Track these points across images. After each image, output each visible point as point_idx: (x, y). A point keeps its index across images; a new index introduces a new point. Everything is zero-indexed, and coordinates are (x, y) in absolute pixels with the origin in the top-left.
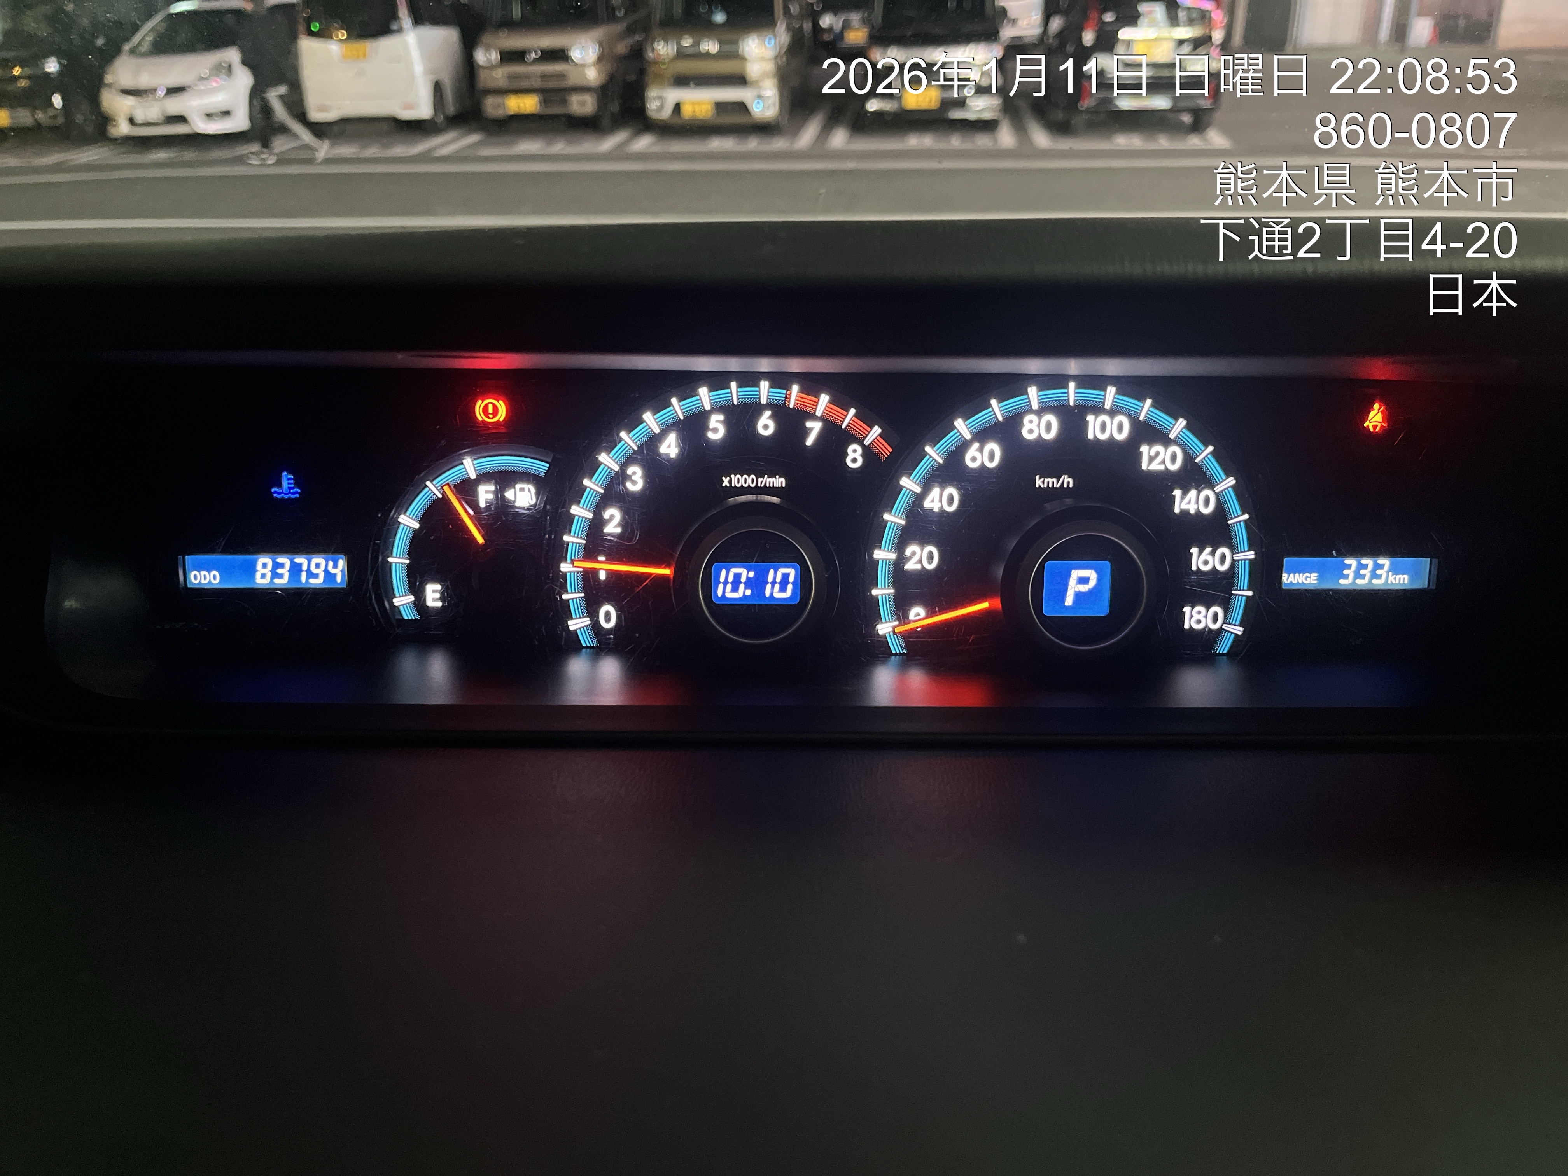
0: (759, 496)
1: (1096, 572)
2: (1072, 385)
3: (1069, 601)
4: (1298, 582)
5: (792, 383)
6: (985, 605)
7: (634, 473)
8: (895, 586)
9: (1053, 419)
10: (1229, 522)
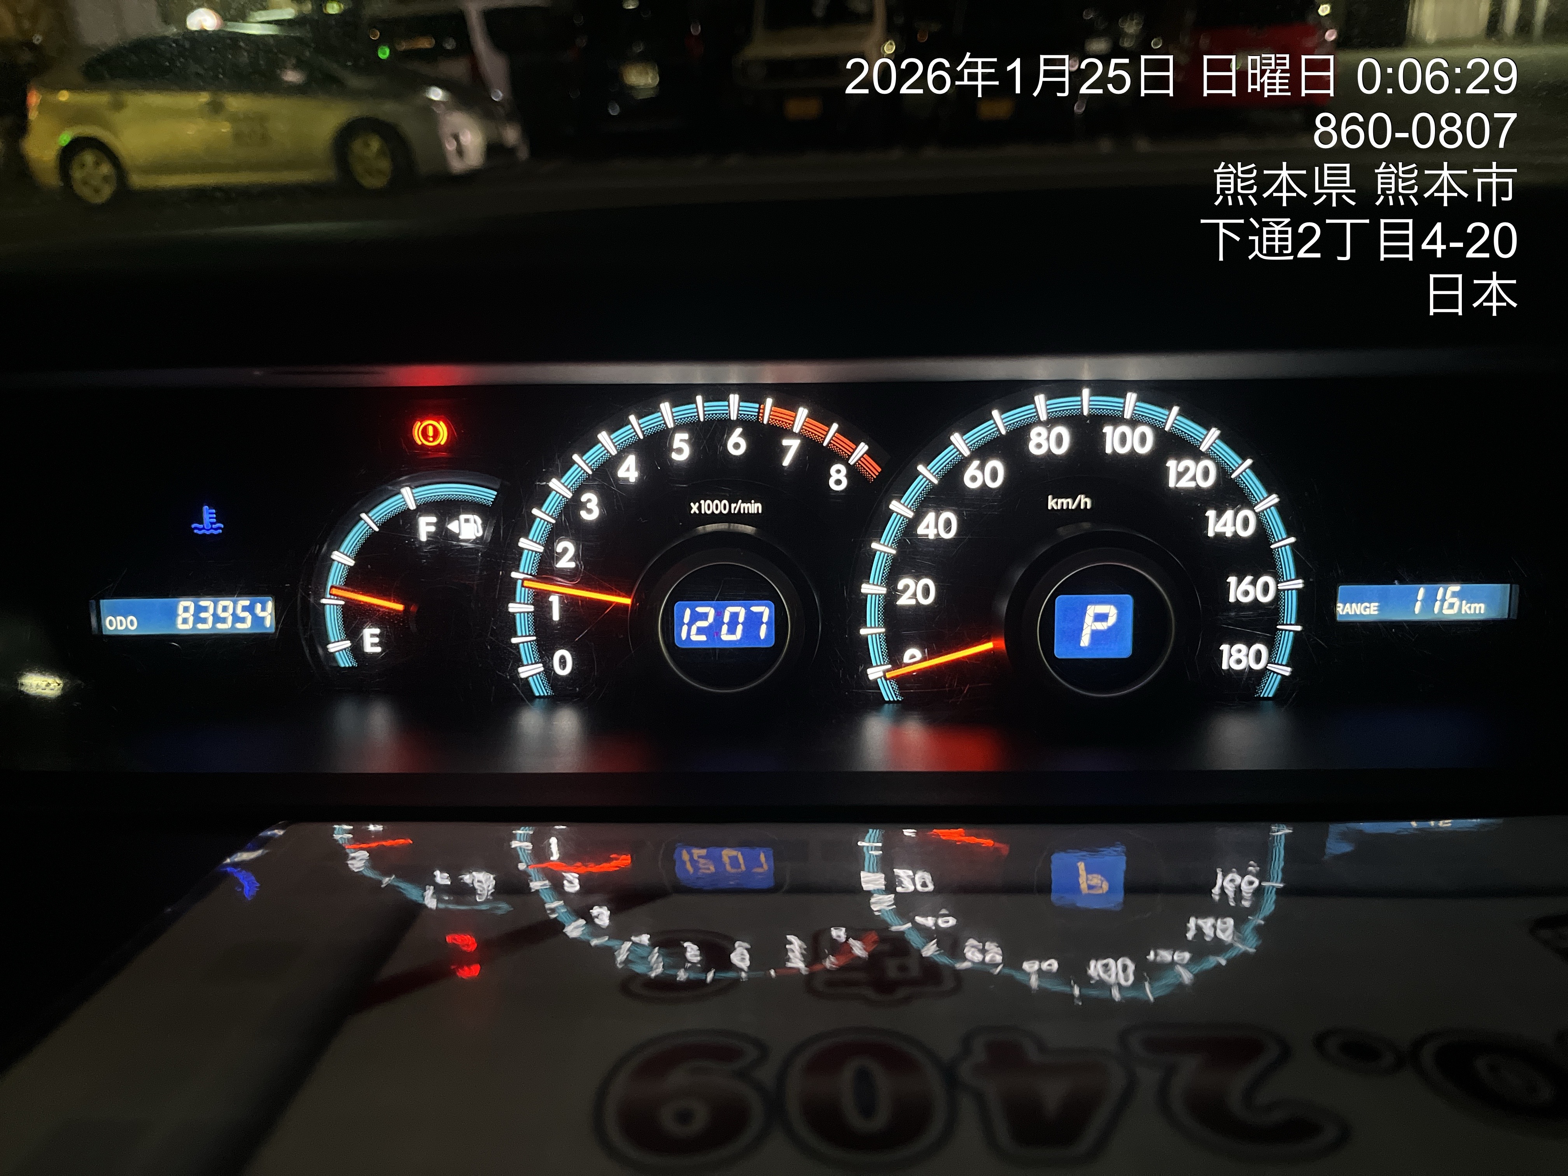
0: (732, 524)
1: (1116, 607)
2: (1086, 392)
3: (1085, 641)
4: (1356, 614)
5: (766, 398)
6: (989, 646)
7: (589, 501)
8: (884, 627)
9: (1064, 432)
10: (1272, 546)
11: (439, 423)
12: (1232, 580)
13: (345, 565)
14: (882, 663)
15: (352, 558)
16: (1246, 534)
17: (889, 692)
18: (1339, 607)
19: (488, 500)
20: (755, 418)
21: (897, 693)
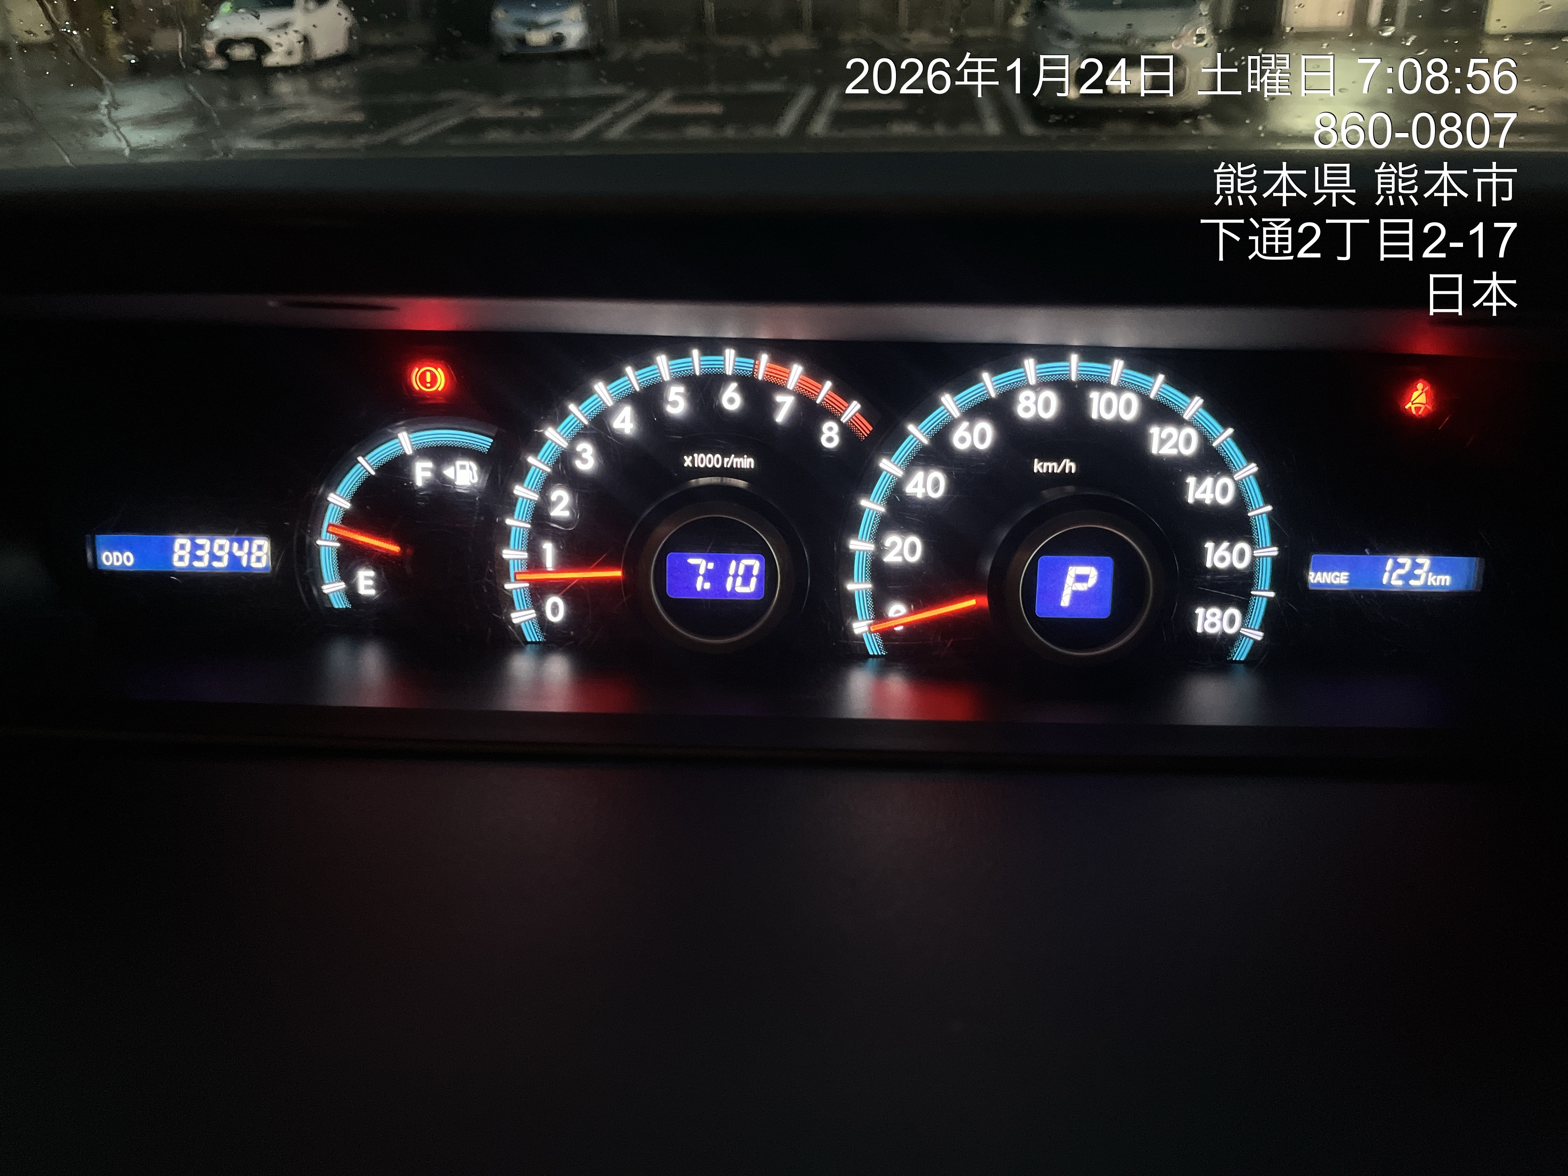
0: (724, 478)
1: (1096, 568)
2: (1074, 358)
3: (1065, 601)
4: (1326, 582)
5: (761, 352)
6: (972, 602)
7: (585, 450)
8: (872, 581)
9: (1052, 396)
10: (1249, 514)
11: (437, 370)
12: (1209, 545)
13: (341, 507)
14: (868, 618)
15: (348, 501)
16: (1225, 501)
17: (874, 646)
18: (1311, 575)
19: (484, 447)
20: (750, 374)
21: (882, 648)
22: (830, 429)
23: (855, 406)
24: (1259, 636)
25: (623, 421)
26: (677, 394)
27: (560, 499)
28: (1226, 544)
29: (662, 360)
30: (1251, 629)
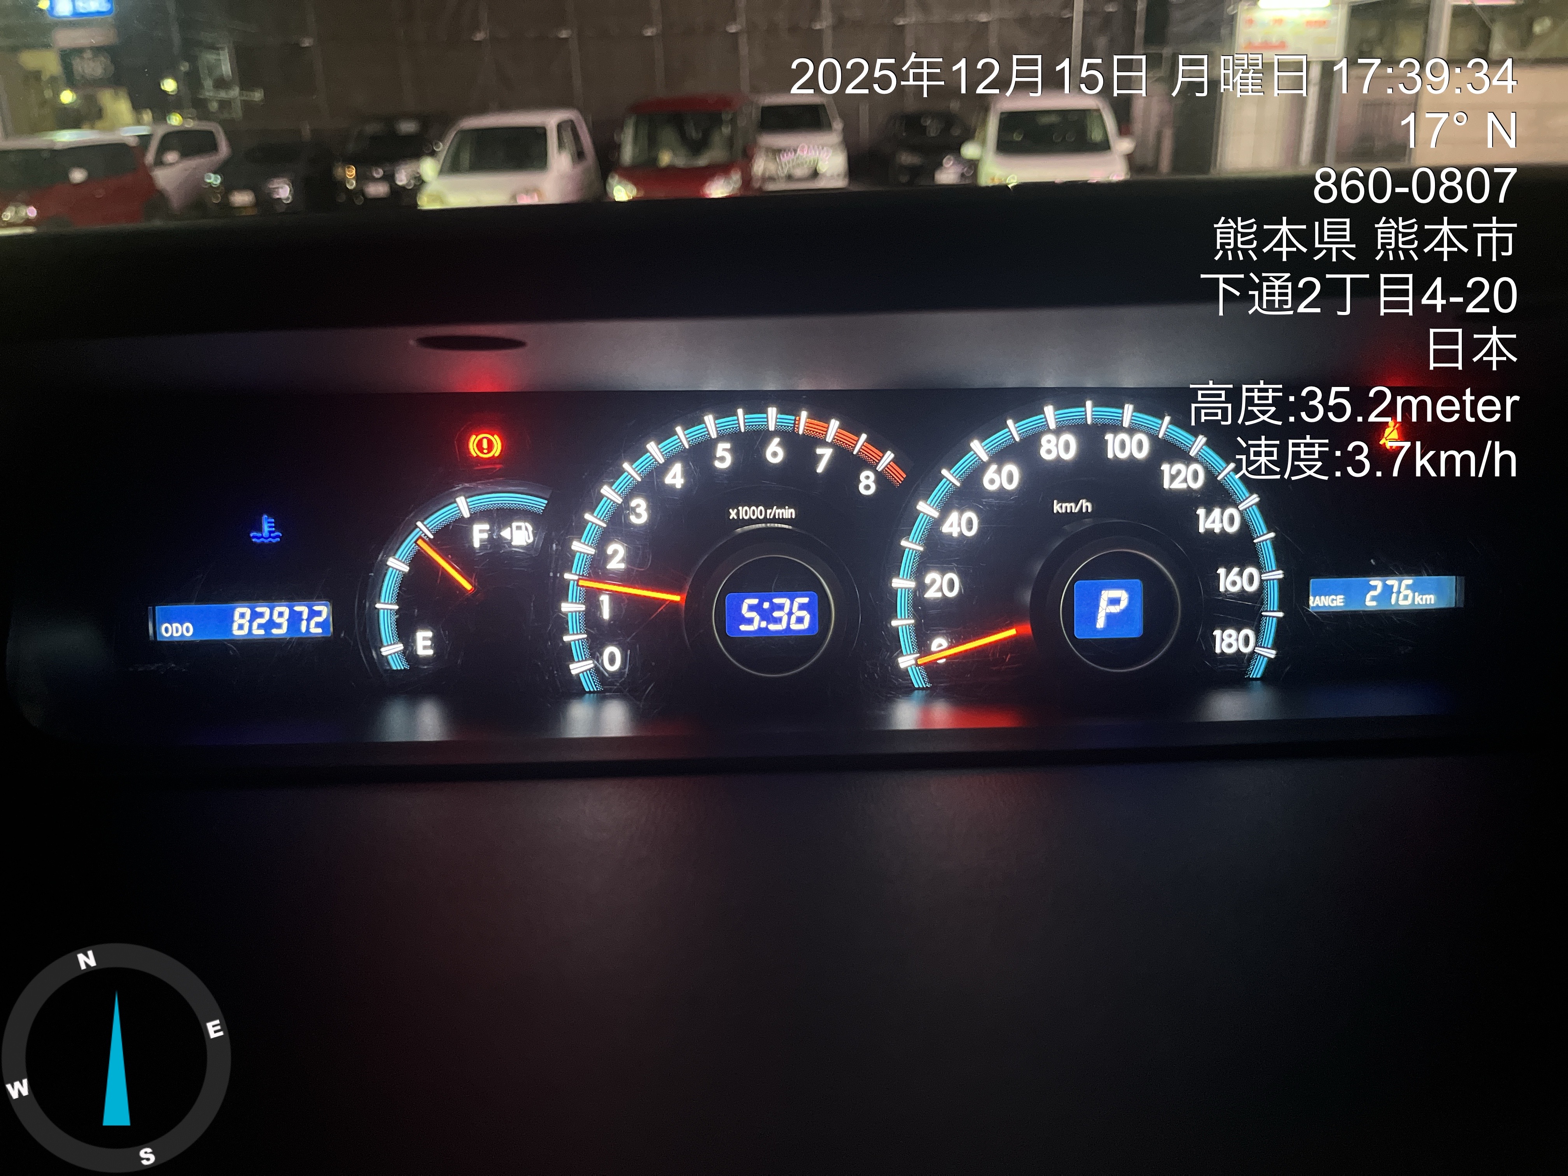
1: (1126, 591)
2: (1089, 402)
3: (1101, 623)
4: (1324, 606)
5: (800, 410)
6: (1012, 632)
7: (638, 506)
8: (914, 617)
9: (1069, 437)
10: (1255, 541)
11: (493, 437)
12: (1222, 571)
13: (400, 571)
14: (912, 652)
15: (406, 564)
16: (1232, 530)
17: (918, 680)
18: (1311, 599)
19: (539, 509)
20: (791, 429)
21: (926, 680)
22: (867, 477)
23: (889, 456)
24: (1272, 654)
25: (674, 477)
26: (724, 450)
27: (616, 552)
28: (1236, 570)
29: (709, 419)
30: (1264, 647)
